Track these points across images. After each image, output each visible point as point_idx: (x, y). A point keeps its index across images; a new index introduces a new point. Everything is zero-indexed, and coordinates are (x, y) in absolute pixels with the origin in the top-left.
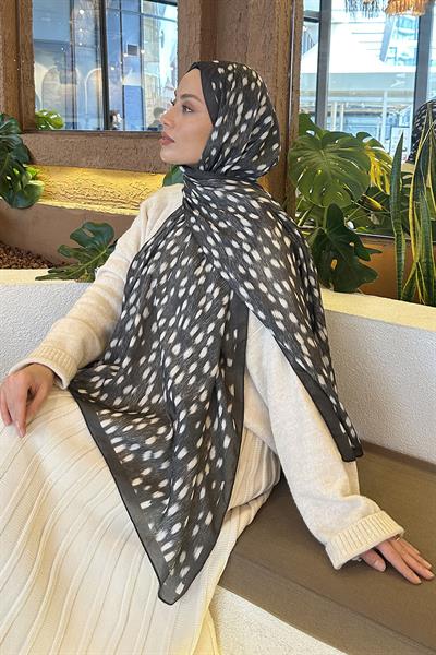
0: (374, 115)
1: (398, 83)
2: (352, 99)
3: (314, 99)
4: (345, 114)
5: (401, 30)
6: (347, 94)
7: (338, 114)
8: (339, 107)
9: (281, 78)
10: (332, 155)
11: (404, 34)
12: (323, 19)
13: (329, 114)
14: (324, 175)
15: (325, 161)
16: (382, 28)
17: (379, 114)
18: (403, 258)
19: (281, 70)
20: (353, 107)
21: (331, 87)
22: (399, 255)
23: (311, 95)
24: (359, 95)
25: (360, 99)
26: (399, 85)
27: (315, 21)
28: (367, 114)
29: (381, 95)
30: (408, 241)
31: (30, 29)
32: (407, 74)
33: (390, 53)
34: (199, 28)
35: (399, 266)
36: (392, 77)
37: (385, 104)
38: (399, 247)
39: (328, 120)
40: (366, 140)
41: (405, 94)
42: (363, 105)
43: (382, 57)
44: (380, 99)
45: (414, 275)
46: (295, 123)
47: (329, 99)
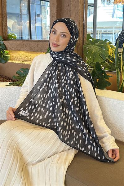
0: (110, 34)
1: (118, 24)
2: (104, 29)
3: (92, 29)
4: (102, 34)
5: (118, 9)
6: (102, 28)
7: (100, 34)
8: (100, 32)
9: (81, 23)
10: (97, 47)
11: (119, 10)
12: (95, 5)
13: (97, 34)
14: (95, 52)
15: (95, 48)
16: (112, 8)
17: (112, 34)
18: (119, 78)
19: (81, 21)
20: (104, 32)
21: (98, 26)
22: (118, 77)
23: (91, 28)
24: (106, 28)
25: (106, 29)
26: (118, 25)
27: (93, 6)
28: (108, 34)
29: (113, 28)
30: (121, 73)
31: (6, 9)
32: (120, 22)
33: (115, 16)
34: (56, 8)
35: (118, 81)
36: (115, 22)
37: (114, 31)
38: (118, 75)
39: (97, 36)
40: (107, 42)
41: (120, 28)
42: (107, 31)
43: (113, 17)
44: (112, 29)
45: (123, 83)
46: (85, 37)
47: (97, 29)
